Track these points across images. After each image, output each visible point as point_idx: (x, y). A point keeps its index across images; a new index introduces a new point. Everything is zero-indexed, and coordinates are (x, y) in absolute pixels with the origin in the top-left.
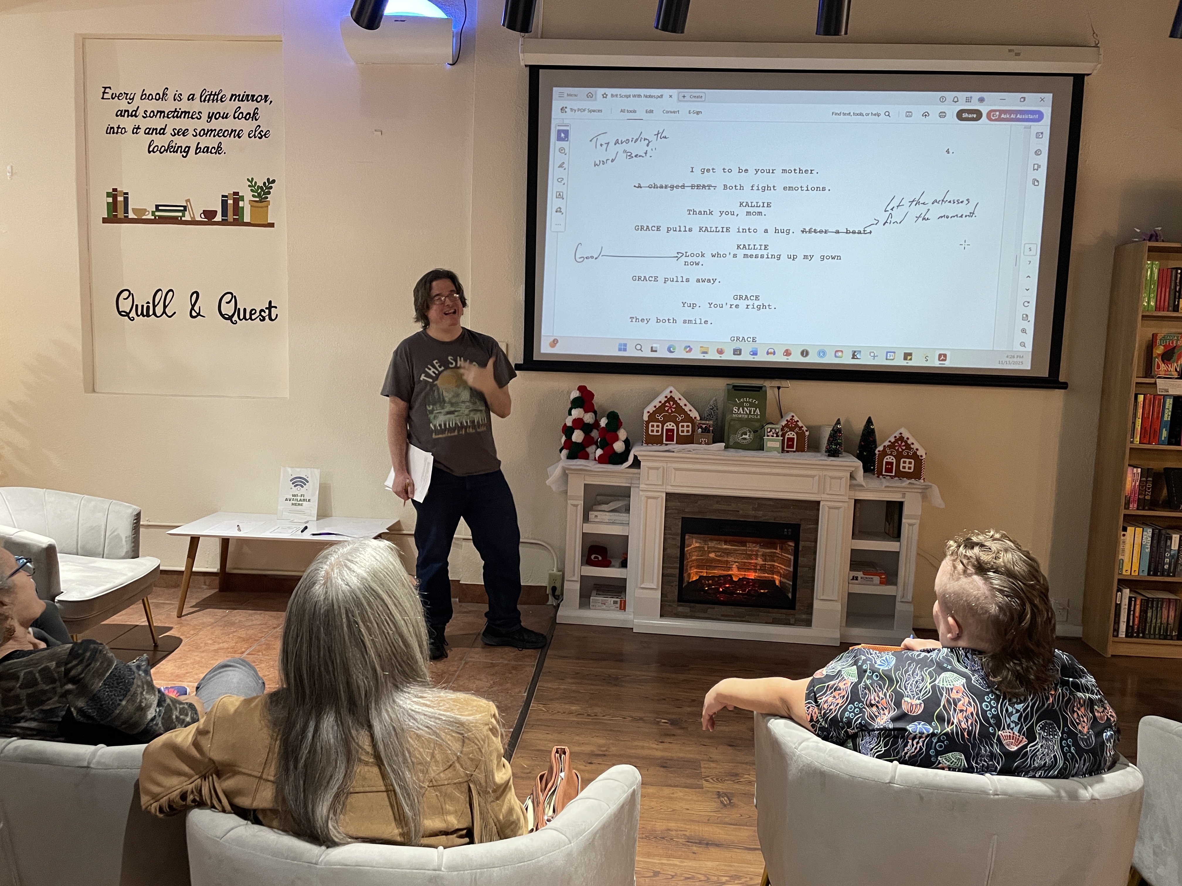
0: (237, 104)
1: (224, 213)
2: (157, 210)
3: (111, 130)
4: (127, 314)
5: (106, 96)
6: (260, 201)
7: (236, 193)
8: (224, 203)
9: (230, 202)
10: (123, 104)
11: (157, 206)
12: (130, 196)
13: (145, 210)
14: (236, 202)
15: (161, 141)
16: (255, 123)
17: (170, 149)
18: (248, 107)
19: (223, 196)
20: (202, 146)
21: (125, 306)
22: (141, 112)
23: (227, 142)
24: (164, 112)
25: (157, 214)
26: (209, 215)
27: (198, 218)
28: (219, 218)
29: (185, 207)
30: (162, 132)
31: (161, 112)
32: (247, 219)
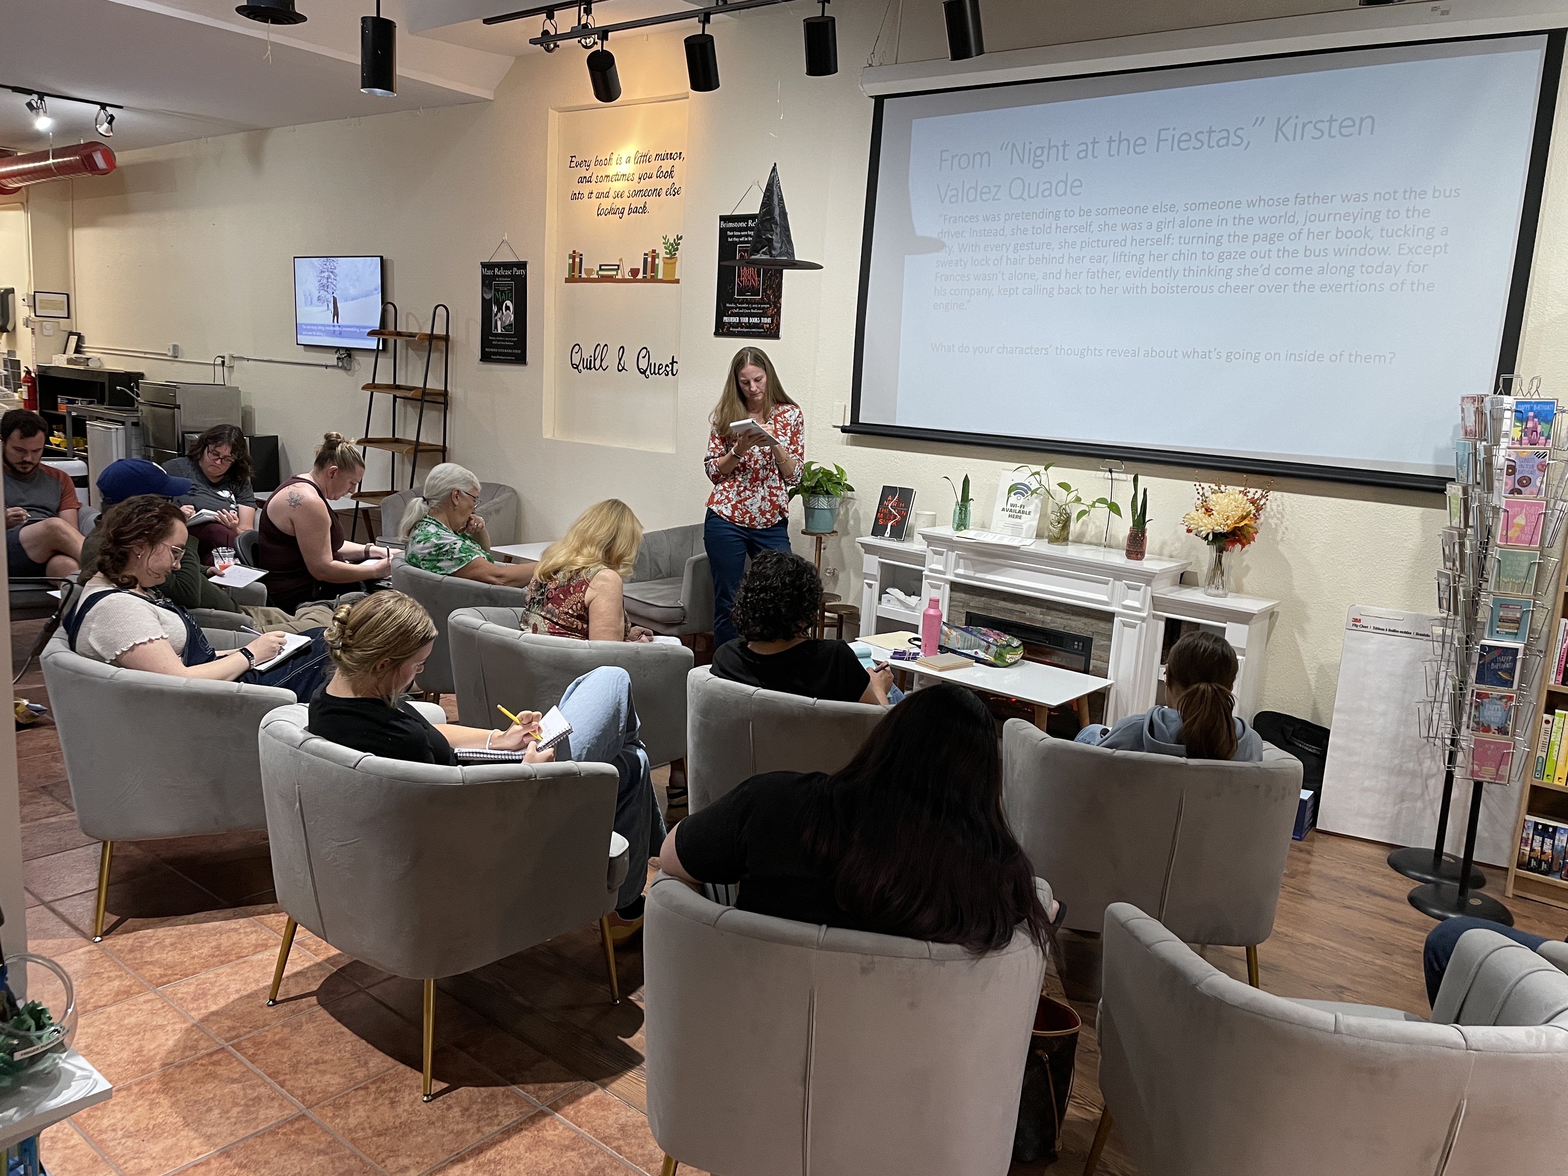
0: (660, 163)
1: (645, 272)
2: (601, 269)
3: (575, 196)
4: (577, 368)
5: (573, 164)
6: (670, 258)
7: (654, 251)
8: (645, 260)
9: (649, 259)
10: (583, 172)
11: (601, 266)
12: (583, 257)
13: (592, 270)
14: (654, 259)
15: (606, 203)
16: (671, 181)
17: (612, 211)
18: (666, 165)
19: (645, 254)
20: (633, 207)
21: (576, 360)
22: (594, 179)
23: (651, 200)
24: (609, 176)
25: (600, 273)
26: (635, 272)
27: (627, 277)
28: (640, 276)
29: (618, 266)
30: (606, 195)
31: (607, 176)
32: (660, 277)
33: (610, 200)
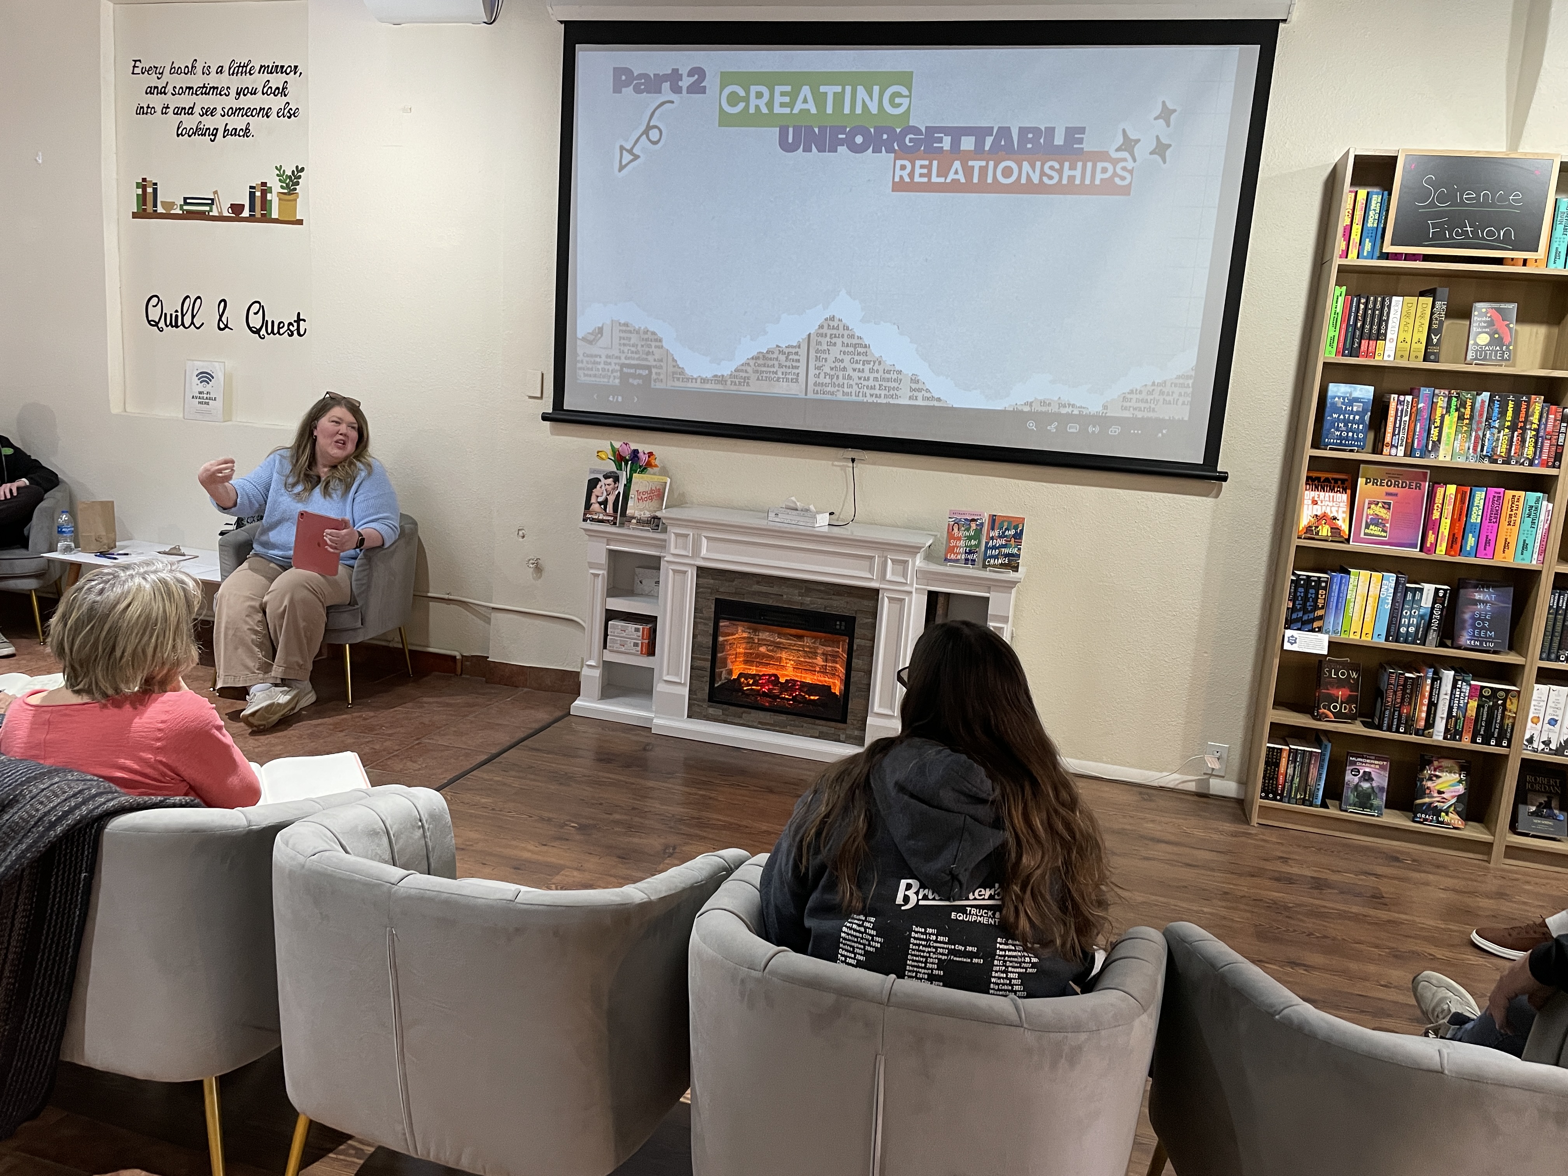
0: (267, 76)
1: (252, 208)
2: (186, 203)
3: (141, 111)
4: (157, 324)
5: (136, 71)
6: (289, 194)
7: (264, 184)
8: (252, 195)
9: (258, 194)
10: (153, 80)
11: (185, 199)
12: (159, 187)
13: (173, 204)
14: (264, 193)
15: (190, 122)
16: (285, 100)
17: (199, 131)
18: (277, 80)
19: (251, 187)
20: (229, 127)
21: (154, 314)
22: (169, 89)
23: (256, 122)
24: (192, 88)
25: (185, 207)
26: (237, 209)
27: (226, 214)
28: (246, 213)
29: (212, 200)
30: (190, 111)
31: (190, 88)
32: (275, 215)
33: (196, 118)
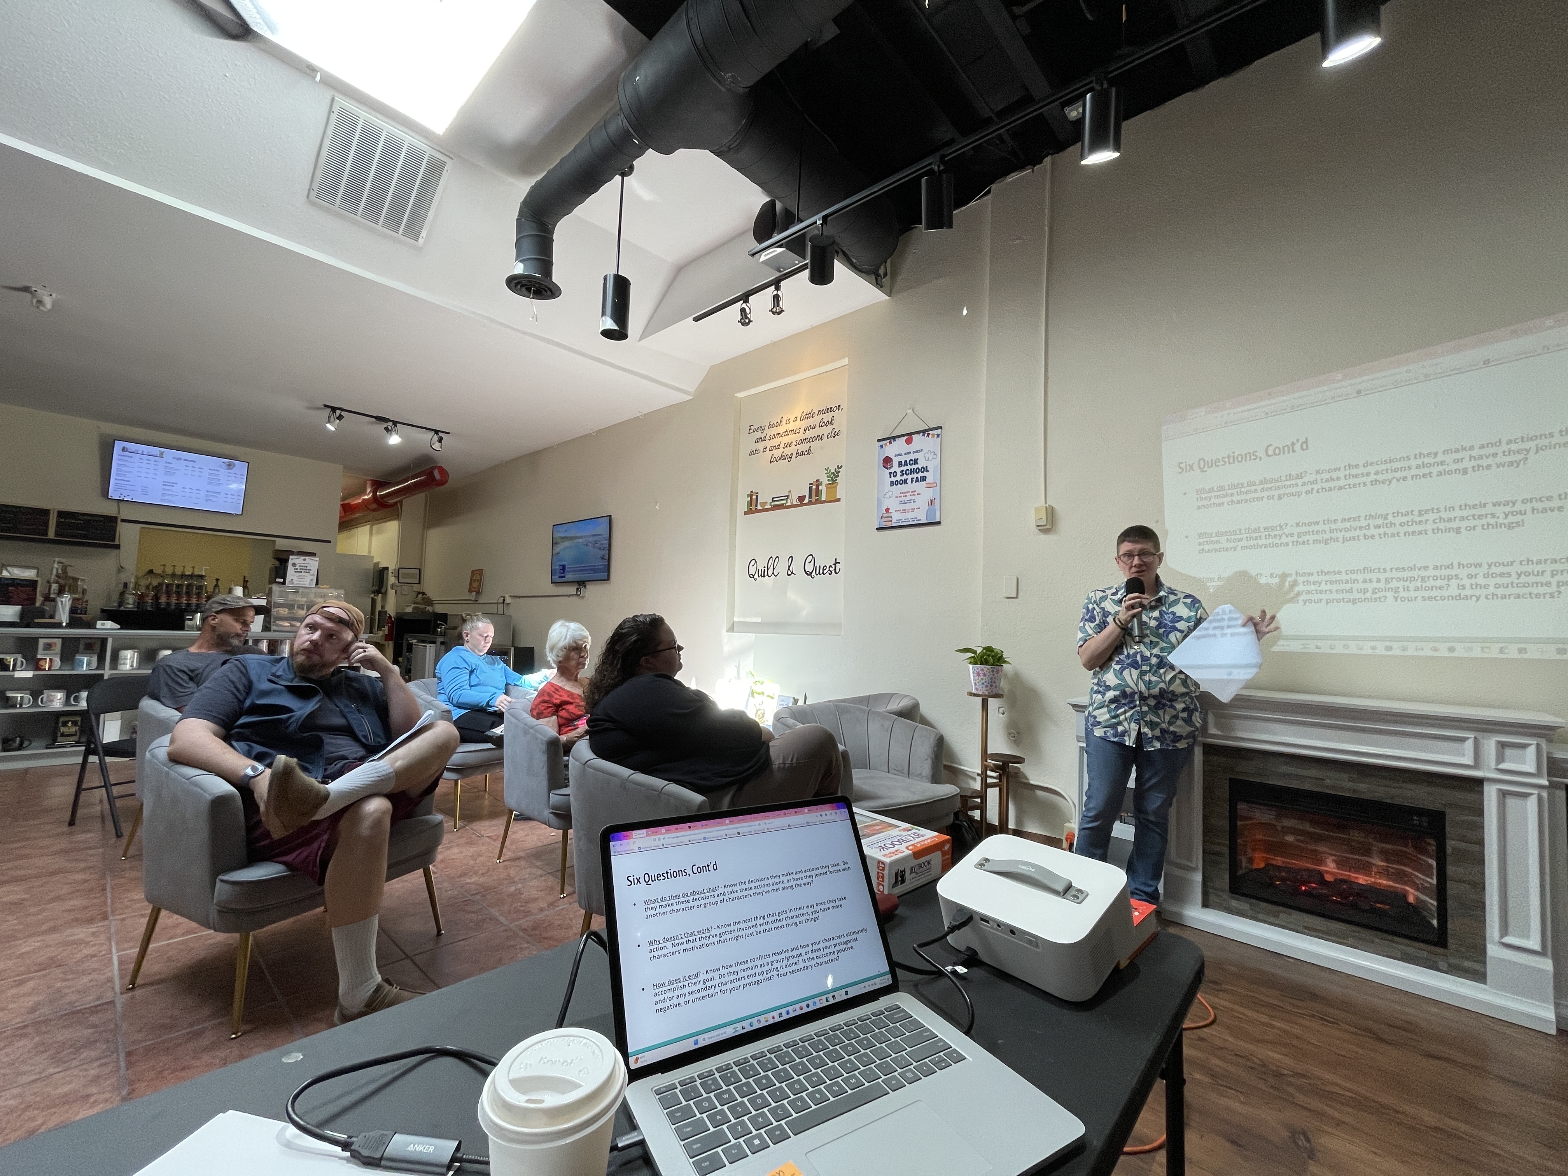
0: (822, 416)
1: (810, 497)
2: (773, 501)
3: (752, 453)
4: (753, 577)
5: (751, 431)
6: (833, 483)
7: (818, 481)
8: (811, 488)
10: (759, 434)
11: (773, 498)
12: (759, 494)
13: (766, 502)
14: (817, 486)
15: (777, 453)
16: (832, 427)
17: (782, 458)
18: (827, 417)
19: (810, 484)
20: (799, 451)
21: (752, 572)
22: (768, 437)
23: (814, 445)
24: (780, 434)
25: (773, 504)
26: (801, 498)
27: (795, 503)
28: (806, 501)
29: (788, 496)
30: (777, 447)
32: (823, 498)
33: (781, 450)
